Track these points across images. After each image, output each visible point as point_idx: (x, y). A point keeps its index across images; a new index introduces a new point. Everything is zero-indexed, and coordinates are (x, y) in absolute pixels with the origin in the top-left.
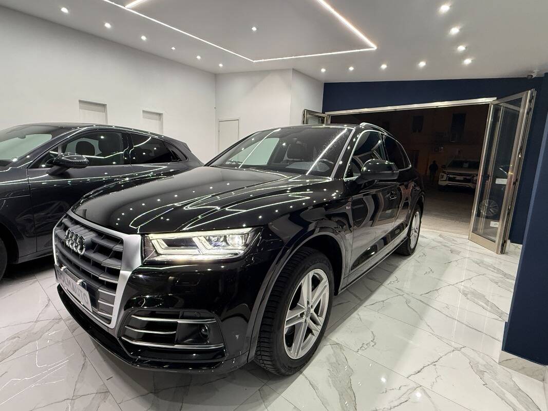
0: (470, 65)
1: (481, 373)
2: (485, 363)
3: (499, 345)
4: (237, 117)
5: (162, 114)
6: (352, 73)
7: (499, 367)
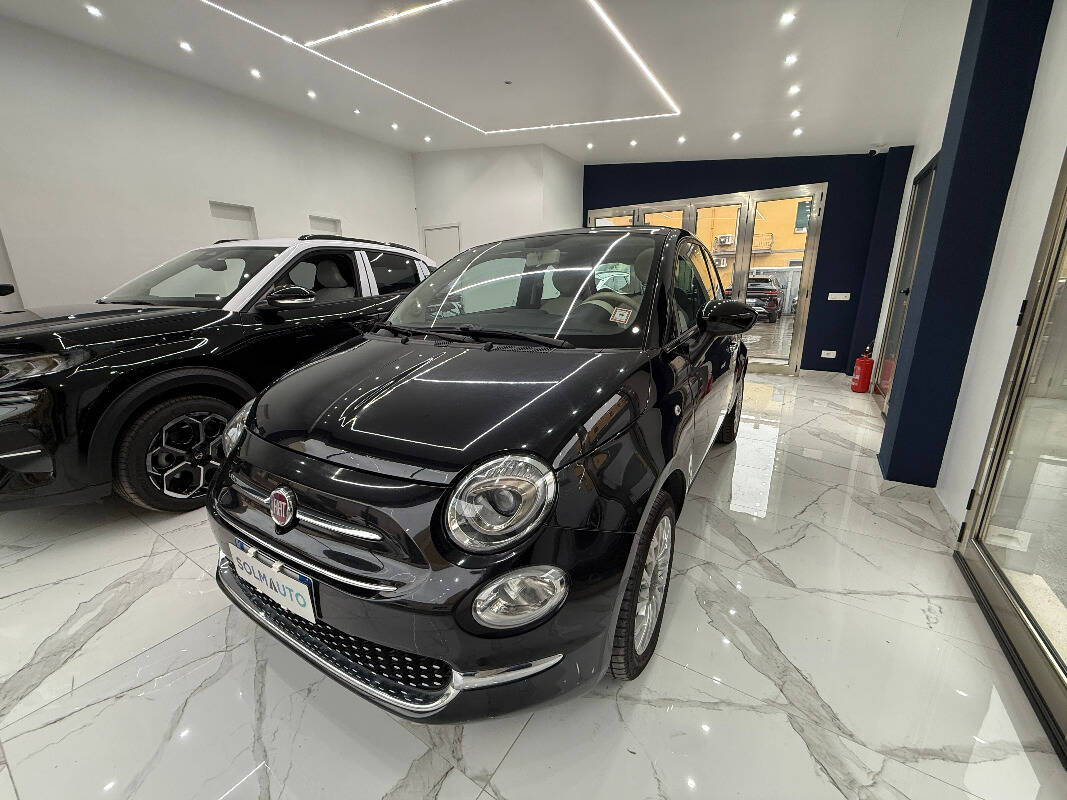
0: (802, 135)
1: (866, 505)
3: (879, 475)
4: (455, 223)
5: (339, 221)
6: (634, 150)
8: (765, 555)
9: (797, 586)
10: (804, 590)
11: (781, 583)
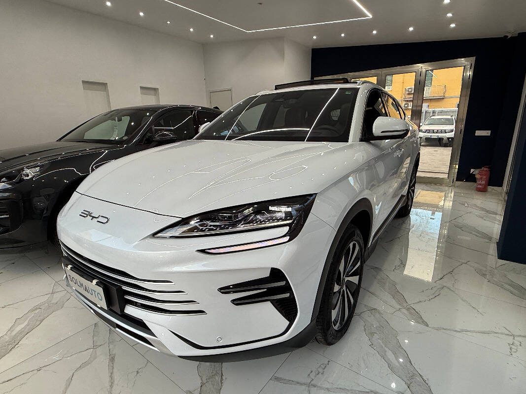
0: (456, 27)
1: (485, 275)
2: (486, 269)
3: (495, 256)
5: (158, 89)
6: (343, 38)
8: (412, 305)
9: (430, 326)
10: (434, 328)
11: (419, 323)
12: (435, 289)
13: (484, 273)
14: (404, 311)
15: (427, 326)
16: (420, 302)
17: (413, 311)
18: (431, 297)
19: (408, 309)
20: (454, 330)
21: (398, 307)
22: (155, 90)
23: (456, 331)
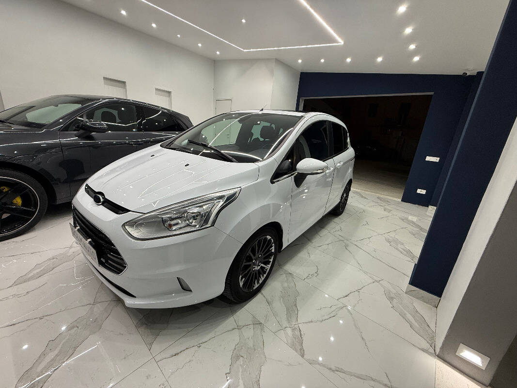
0: (418, 61)
1: (391, 299)
2: (395, 292)
3: (408, 279)
7: (405, 295)
8: (300, 325)
9: (305, 357)
10: (307, 360)
11: (296, 351)
12: (334, 308)
13: (393, 295)
14: (289, 331)
15: (303, 356)
16: (312, 322)
17: (298, 333)
18: (324, 318)
19: (293, 330)
20: (329, 367)
21: (285, 324)
22: (169, 93)
23: (330, 369)
